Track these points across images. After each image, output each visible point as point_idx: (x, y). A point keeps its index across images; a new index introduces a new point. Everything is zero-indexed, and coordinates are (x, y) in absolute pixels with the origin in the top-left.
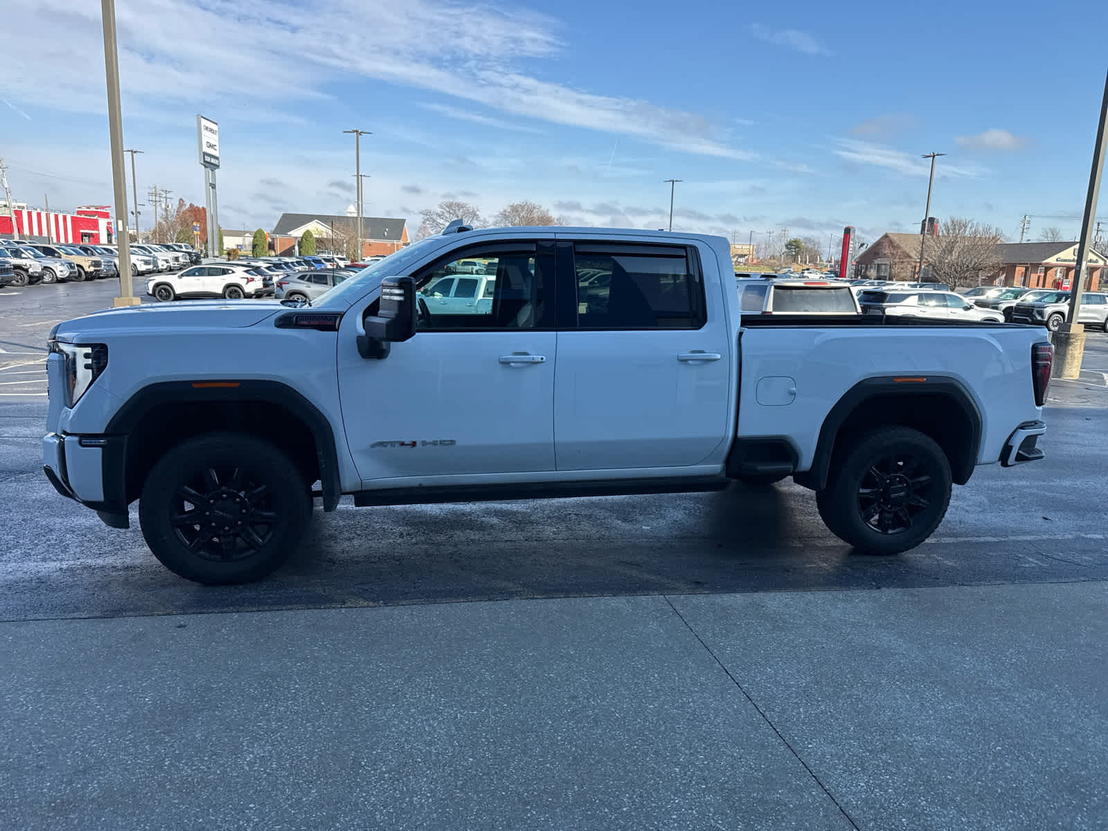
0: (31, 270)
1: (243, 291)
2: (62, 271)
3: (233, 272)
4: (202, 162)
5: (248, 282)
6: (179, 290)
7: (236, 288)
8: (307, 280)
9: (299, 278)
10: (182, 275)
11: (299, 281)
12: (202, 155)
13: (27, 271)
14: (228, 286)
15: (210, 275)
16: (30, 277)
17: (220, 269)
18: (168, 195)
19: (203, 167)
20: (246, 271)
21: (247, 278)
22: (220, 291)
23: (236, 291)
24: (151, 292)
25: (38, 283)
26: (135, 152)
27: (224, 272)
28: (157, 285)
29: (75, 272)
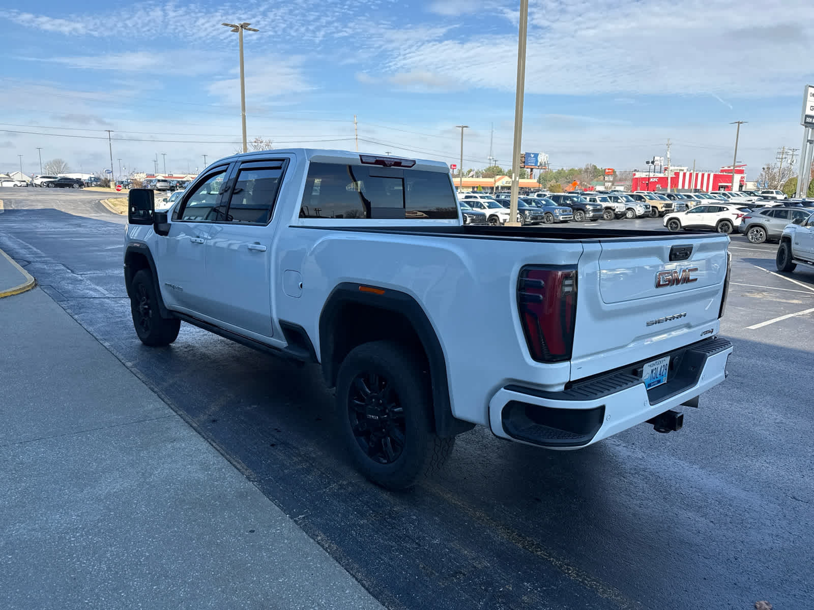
0: (617, 210)
1: (732, 224)
2: (639, 211)
3: (728, 209)
4: (803, 123)
5: (737, 218)
6: (684, 223)
7: (726, 222)
8: (769, 215)
9: (762, 213)
10: (688, 212)
11: (762, 215)
12: (804, 117)
13: (614, 210)
14: (721, 221)
15: (709, 212)
16: (616, 214)
17: (718, 207)
18: (795, 153)
19: (804, 127)
20: (739, 209)
21: (738, 215)
22: (714, 224)
23: (726, 225)
24: (665, 225)
25: (622, 218)
26: (741, 123)
27: (721, 209)
28: (670, 219)
29: (650, 211)
